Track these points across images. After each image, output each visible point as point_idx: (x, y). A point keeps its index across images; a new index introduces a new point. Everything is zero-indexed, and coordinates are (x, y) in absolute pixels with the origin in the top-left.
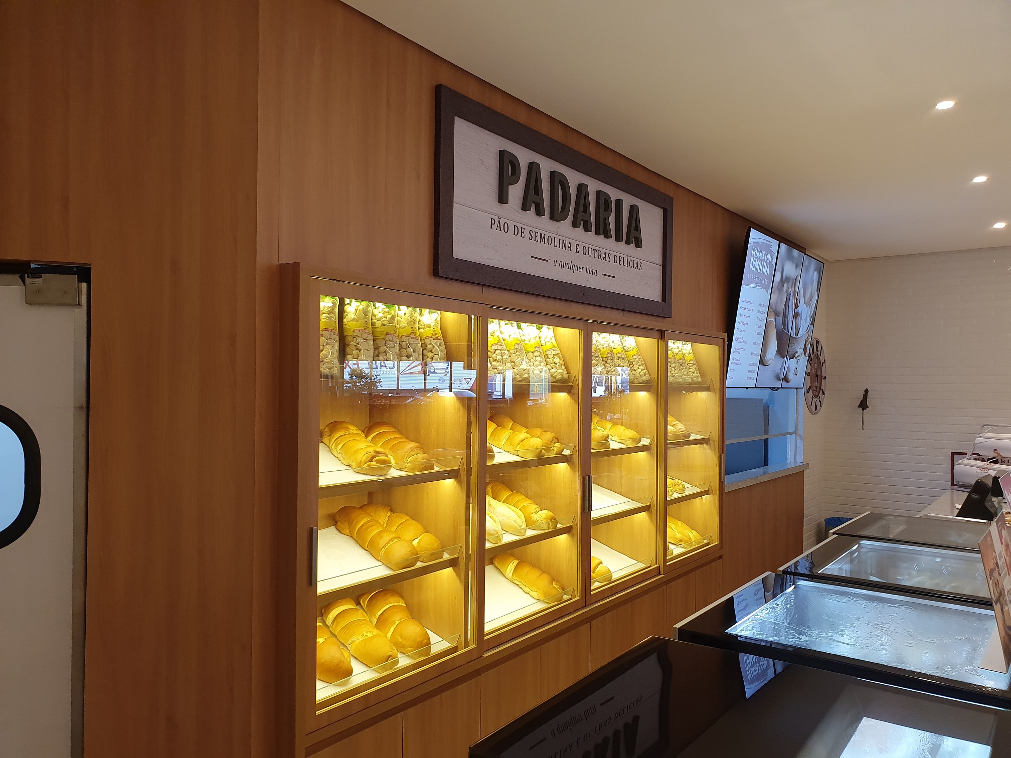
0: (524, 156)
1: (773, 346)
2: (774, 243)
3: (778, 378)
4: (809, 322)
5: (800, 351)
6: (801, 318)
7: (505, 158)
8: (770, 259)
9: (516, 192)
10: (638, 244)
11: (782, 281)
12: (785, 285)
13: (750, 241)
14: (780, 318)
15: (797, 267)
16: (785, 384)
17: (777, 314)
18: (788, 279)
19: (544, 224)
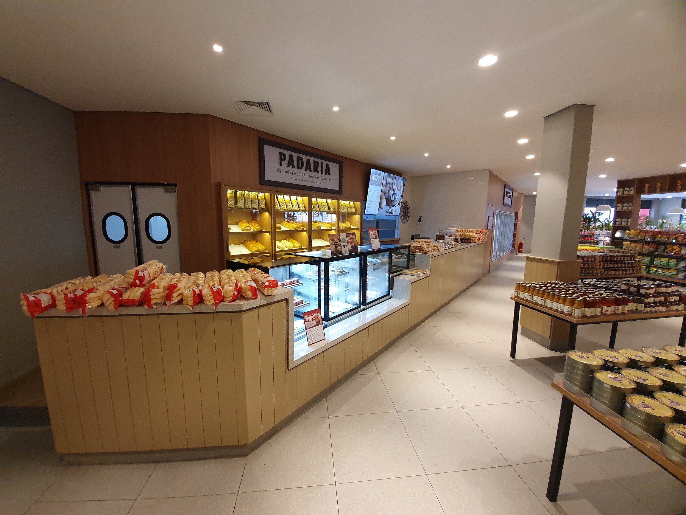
0: (287, 153)
1: (384, 203)
2: (382, 173)
3: (387, 212)
4: (400, 196)
5: (397, 204)
6: (396, 195)
7: (281, 154)
8: (381, 177)
9: (285, 163)
10: (329, 174)
11: (386, 184)
12: (388, 185)
13: (371, 172)
14: (387, 195)
15: (393, 179)
16: (391, 214)
17: (385, 193)
18: (389, 183)
19: (296, 170)
